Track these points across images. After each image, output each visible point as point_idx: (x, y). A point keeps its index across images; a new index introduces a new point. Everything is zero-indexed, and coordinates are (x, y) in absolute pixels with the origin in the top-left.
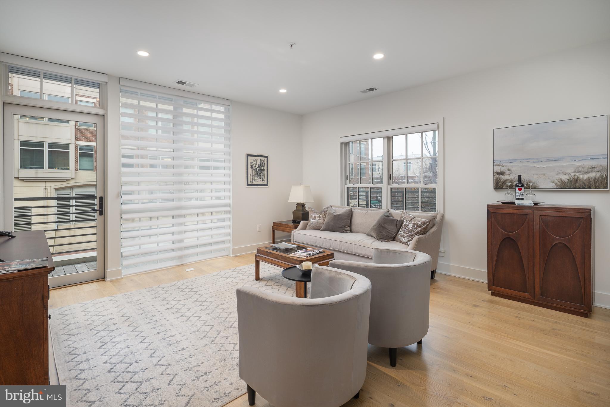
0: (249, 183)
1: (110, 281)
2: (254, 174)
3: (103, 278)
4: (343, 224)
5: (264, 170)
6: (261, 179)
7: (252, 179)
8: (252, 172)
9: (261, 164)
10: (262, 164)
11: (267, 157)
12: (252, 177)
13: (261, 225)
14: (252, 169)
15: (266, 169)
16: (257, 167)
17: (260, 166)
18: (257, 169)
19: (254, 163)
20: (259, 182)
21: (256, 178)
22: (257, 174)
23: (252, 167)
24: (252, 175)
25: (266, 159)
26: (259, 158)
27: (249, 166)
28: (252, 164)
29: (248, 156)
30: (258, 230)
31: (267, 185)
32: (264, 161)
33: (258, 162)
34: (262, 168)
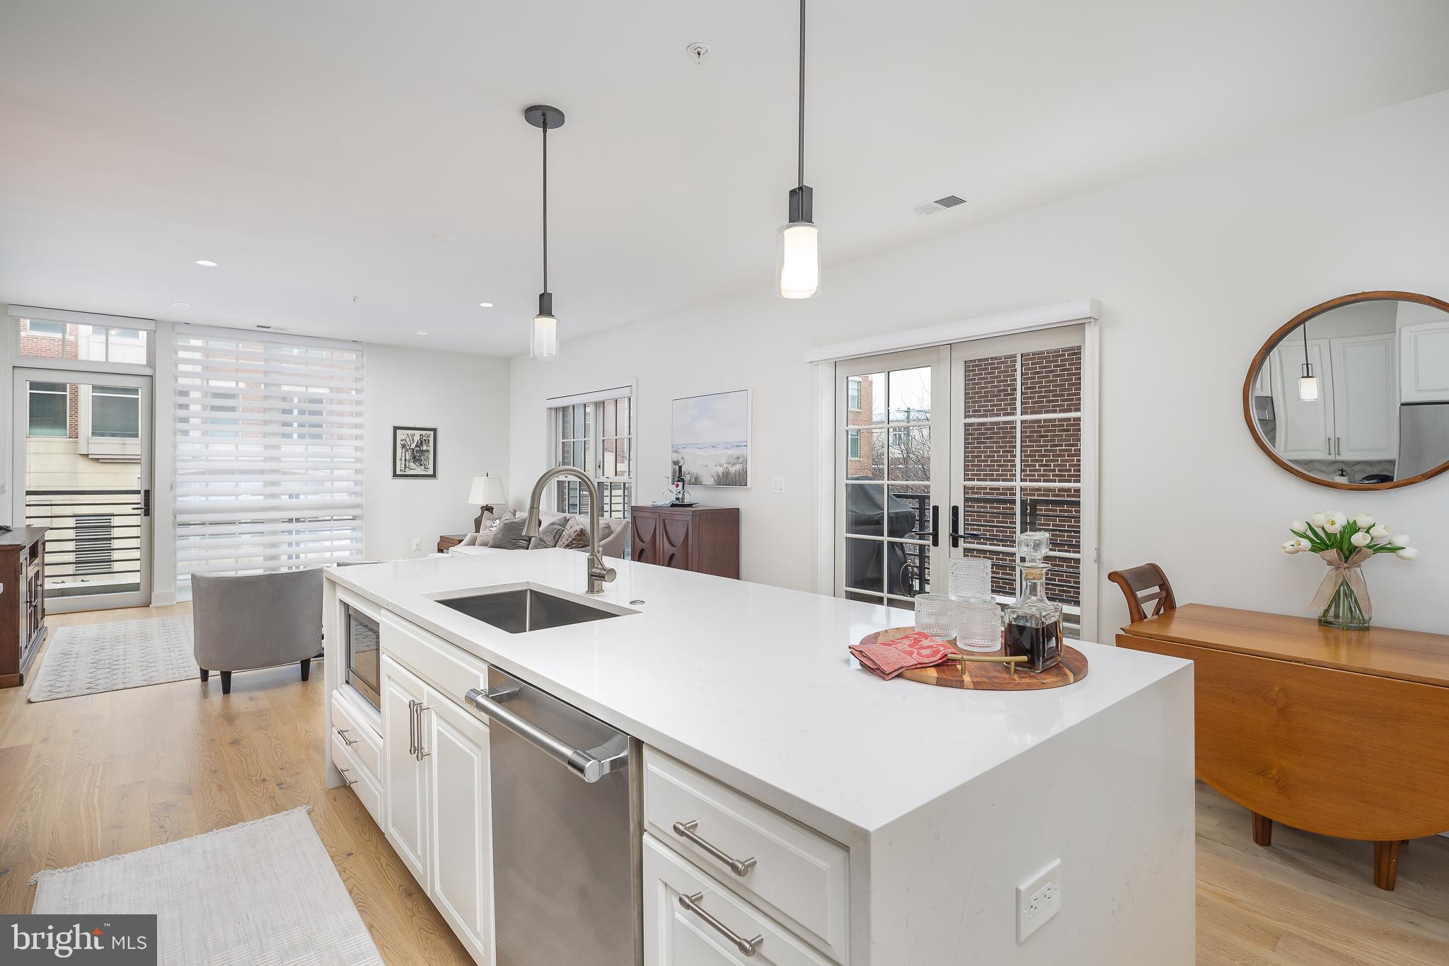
0: (398, 472)
1: (156, 608)
2: (407, 458)
3: (147, 605)
4: (514, 537)
5: (428, 451)
6: (421, 465)
7: (403, 466)
8: (403, 455)
9: (421, 442)
10: (424, 442)
11: (435, 430)
12: (403, 462)
13: (421, 541)
14: (404, 450)
15: (431, 449)
16: (413, 446)
17: (420, 444)
18: (413, 449)
19: (408, 440)
20: (419, 471)
21: (412, 464)
22: (414, 458)
23: (403, 446)
24: (403, 459)
25: (432, 433)
26: (418, 433)
27: (399, 446)
28: (404, 442)
29: (396, 429)
30: (414, 547)
31: (434, 476)
32: (428, 436)
33: (417, 438)
34: (425, 448)
